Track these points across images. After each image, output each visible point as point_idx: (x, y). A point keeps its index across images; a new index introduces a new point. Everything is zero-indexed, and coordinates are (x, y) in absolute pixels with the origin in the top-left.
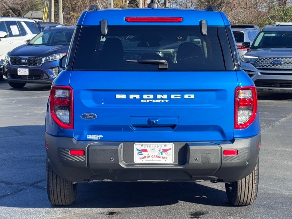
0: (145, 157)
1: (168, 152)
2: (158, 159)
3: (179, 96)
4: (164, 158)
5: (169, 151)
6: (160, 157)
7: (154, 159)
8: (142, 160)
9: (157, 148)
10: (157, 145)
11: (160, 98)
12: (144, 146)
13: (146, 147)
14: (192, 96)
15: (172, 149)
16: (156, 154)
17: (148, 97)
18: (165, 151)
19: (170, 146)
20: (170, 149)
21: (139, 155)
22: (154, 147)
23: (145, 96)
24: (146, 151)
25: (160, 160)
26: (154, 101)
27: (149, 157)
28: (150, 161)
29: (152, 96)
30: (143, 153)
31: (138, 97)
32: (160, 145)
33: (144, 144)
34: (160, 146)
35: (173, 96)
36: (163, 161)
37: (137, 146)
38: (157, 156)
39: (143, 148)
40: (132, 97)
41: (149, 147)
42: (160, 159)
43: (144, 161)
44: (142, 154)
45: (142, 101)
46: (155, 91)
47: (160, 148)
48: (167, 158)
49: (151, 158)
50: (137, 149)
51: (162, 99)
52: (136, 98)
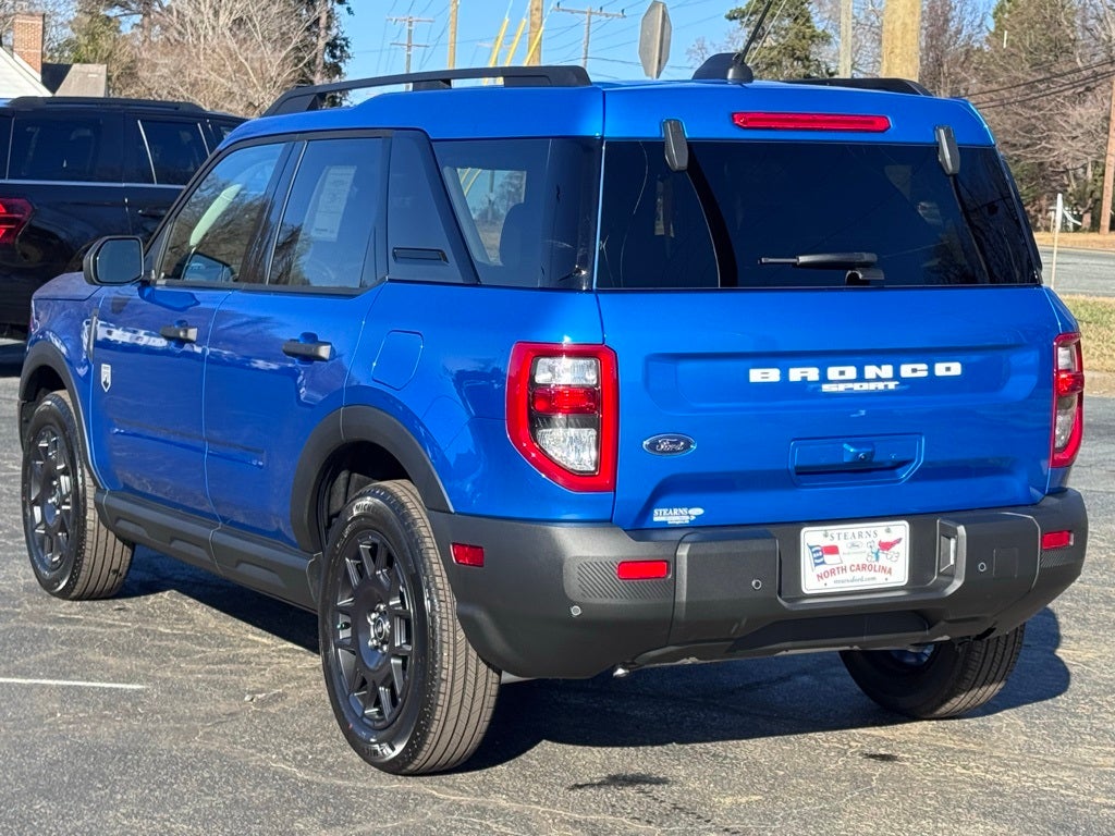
0: (832, 572)
1: (893, 549)
2: (866, 574)
3: (921, 370)
4: (883, 569)
5: (897, 546)
6: (871, 568)
7: (858, 574)
8: (825, 580)
9: (865, 540)
10: (864, 530)
11: (874, 377)
12: (829, 537)
13: (836, 536)
14: (956, 369)
15: (903, 542)
16: (861, 560)
17: (842, 373)
18: (886, 546)
19: (900, 530)
20: (898, 541)
21: (816, 564)
22: (857, 535)
23: (833, 372)
24: (833, 550)
25: (874, 579)
26: (856, 387)
27: (844, 569)
28: (847, 584)
29: (851, 372)
30: (827, 558)
31: (813, 374)
32: (873, 529)
33: (833, 529)
34: (872, 534)
35: (906, 371)
36: (880, 581)
37: (811, 536)
38: (864, 566)
39: (827, 542)
40: (795, 375)
41: (842, 536)
42: (872, 574)
43: (832, 585)
44: (823, 563)
45: (826, 388)
46: (859, 356)
47: (869, 539)
48: (890, 572)
49: (848, 575)
50: (811, 548)
51: (878, 379)
52: (809, 379)
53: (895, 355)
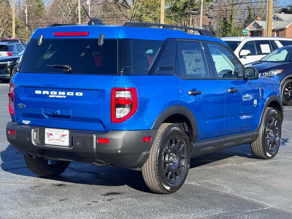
0: (51, 140)
1: (65, 137)
2: (58, 141)
3: (72, 94)
4: (63, 141)
5: (66, 136)
6: (60, 140)
7: (57, 141)
8: (49, 141)
9: (58, 133)
10: (58, 131)
11: (61, 94)
12: (50, 131)
13: (52, 131)
14: (81, 94)
15: (67, 135)
16: (57, 138)
17: (54, 93)
18: (63, 136)
19: (67, 132)
20: (66, 135)
21: (48, 137)
22: (57, 132)
23: (52, 93)
24: (51, 135)
25: (60, 143)
26: (56, 96)
27: (54, 139)
28: (53, 143)
29: (56, 93)
30: (50, 136)
31: (47, 93)
32: (60, 131)
33: (51, 129)
34: (60, 132)
35: (68, 94)
36: (62, 144)
37: (47, 131)
38: (58, 140)
39: (50, 132)
40: (44, 92)
41: (53, 132)
42: (60, 142)
43: (50, 143)
44: (49, 137)
45: (50, 96)
46: (58, 89)
47: (60, 133)
48: (64, 142)
49: (54, 141)
50: (47, 133)
51: (62, 95)
52: (47, 94)
53: (66, 90)
